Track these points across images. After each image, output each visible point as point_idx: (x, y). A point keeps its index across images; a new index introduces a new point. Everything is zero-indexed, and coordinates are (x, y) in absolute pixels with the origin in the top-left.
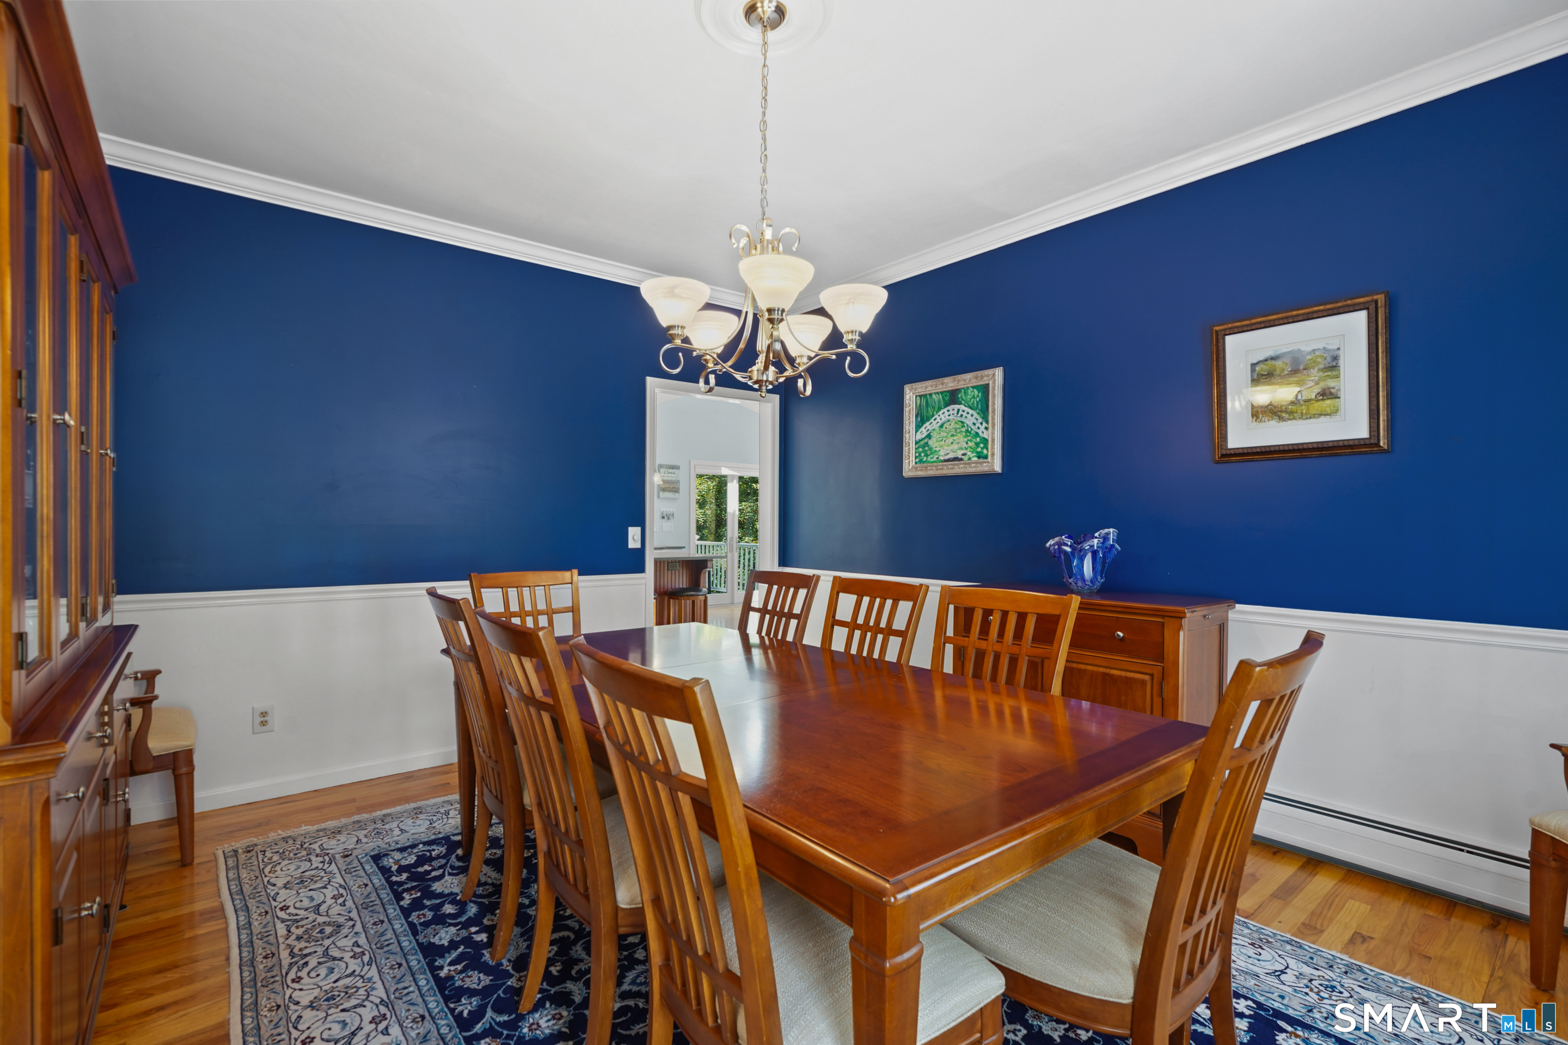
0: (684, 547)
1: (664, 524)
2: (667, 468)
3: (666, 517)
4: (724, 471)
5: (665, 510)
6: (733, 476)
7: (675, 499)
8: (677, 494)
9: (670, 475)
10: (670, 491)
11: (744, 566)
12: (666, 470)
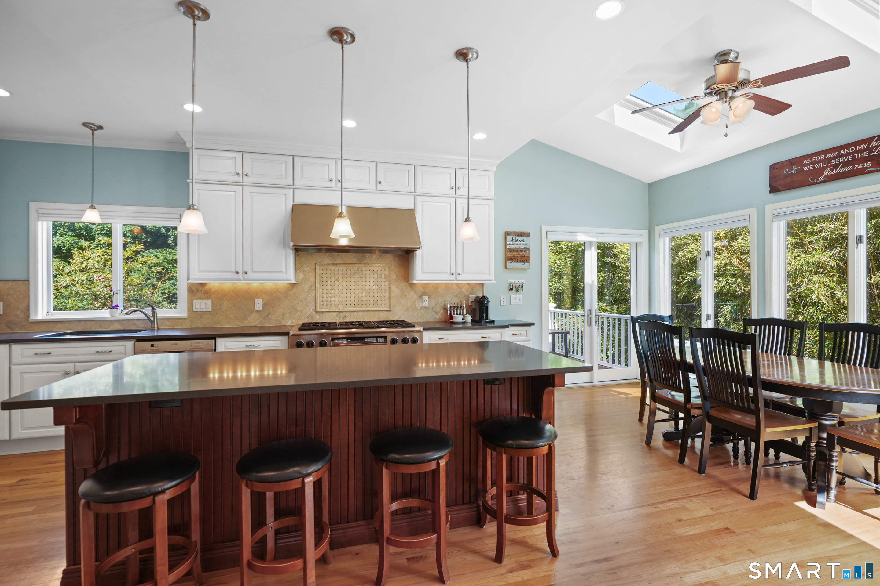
0: (533, 324)
1: (512, 296)
2: (515, 235)
3: (514, 290)
4: (581, 238)
5: (513, 281)
6: (591, 243)
7: (525, 269)
8: (526, 264)
9: (518, 243)
10: (518, 261)
11: (607, 338)
12: (514, 237)
